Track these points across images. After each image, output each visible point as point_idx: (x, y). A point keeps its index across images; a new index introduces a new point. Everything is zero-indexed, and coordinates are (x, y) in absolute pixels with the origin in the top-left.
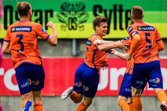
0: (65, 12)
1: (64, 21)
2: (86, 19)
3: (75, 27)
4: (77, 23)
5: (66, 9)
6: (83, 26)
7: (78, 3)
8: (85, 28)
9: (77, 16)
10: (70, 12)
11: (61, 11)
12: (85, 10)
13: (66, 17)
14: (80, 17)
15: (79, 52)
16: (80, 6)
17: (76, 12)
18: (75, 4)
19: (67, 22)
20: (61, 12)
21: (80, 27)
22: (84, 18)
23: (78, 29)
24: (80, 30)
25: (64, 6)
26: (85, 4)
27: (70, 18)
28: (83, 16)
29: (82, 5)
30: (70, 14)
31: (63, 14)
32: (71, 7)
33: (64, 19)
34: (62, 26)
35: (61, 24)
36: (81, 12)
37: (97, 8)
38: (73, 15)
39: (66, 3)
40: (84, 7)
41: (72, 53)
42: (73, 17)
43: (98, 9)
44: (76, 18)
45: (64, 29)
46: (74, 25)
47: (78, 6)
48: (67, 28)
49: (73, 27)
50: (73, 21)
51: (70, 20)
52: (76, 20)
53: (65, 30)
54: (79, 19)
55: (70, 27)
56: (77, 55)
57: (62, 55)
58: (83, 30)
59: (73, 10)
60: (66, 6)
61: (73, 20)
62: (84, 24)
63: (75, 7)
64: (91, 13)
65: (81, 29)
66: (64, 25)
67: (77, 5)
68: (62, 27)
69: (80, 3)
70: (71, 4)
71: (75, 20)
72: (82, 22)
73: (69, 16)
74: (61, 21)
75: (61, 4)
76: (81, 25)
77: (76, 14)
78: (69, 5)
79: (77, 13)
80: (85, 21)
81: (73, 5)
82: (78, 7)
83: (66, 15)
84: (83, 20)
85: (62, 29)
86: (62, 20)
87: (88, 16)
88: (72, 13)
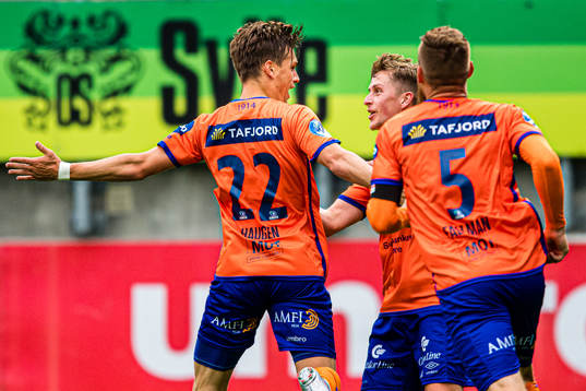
0: (41, 52)
1: (40, 88)
2: (130, 79)
3: (84, 115)
4: (95, 96)
5: (48, 38)
6: (117, 110)
7: (98, 12)
8: (128, 118)
9: (92, 68)
10: (63, 51)
11: (24, 47)
12: (128, 40)
13: (47, 70)
14: (105, 70)
15: (100, 217)
16: (104, 26)
17: (88, 51)
18: (83, 18)
19: (52, 93)
20: (25, 52)
21: (107, 114)
22: (122, 77)
23: (98, 121)
24: (106, 128)
25: (39, 25)
26: (128, 16)
27: (61, 78)
28: (120, 69)
29: (112, 23)
30: (64, 59)
31: (34, 59)
32: (66, 30)
33: (38, 83)
34: (31, 110)
35: (26, 101)
36: (111, 52)
37: (177, 35)
38: (75, 64)
39: (45, 15)
40: (122, 30)
41: (71, 225)
42: (75, 72)
43: (180, 39)
44: (87, 77)
45: (37, 121)
46: (79, 104)
47: (98, 25)
48: (51, 120)
49: (75, 116)
50: (75, 90)
51: (66, 86)
52: (90, 85)
53: (43, 127)
54: (101, 81)
55: (66, 115)
56: (95, 230)
57: (31, 230)
58: (119, 124)
59: (76, 40)
60: (46, 23)
61: (76, 85)
62: (124, 102)
63: (84, 29)
64: (151, 56)
65: (112, 120)
66: (40, 105)
67: (91, 21)
68: (30, 116)
69: (107, 14)
70: (69, 17)
71: (84, 85)
72: (114, 94)
73: (60, 68)
74: (25, 89)
75: (24, 17)
76: (109, 105)
77: (87, 59)
78: (60, 21)
79: (92, 56)
80: (127, 89)
81: (75, 23)
82: (97, 29)
83: (47, 64)
84: (119, 85)
85: (29, 123)
86: (30, 84)
87: (137, 68)
88: (74, 54)
